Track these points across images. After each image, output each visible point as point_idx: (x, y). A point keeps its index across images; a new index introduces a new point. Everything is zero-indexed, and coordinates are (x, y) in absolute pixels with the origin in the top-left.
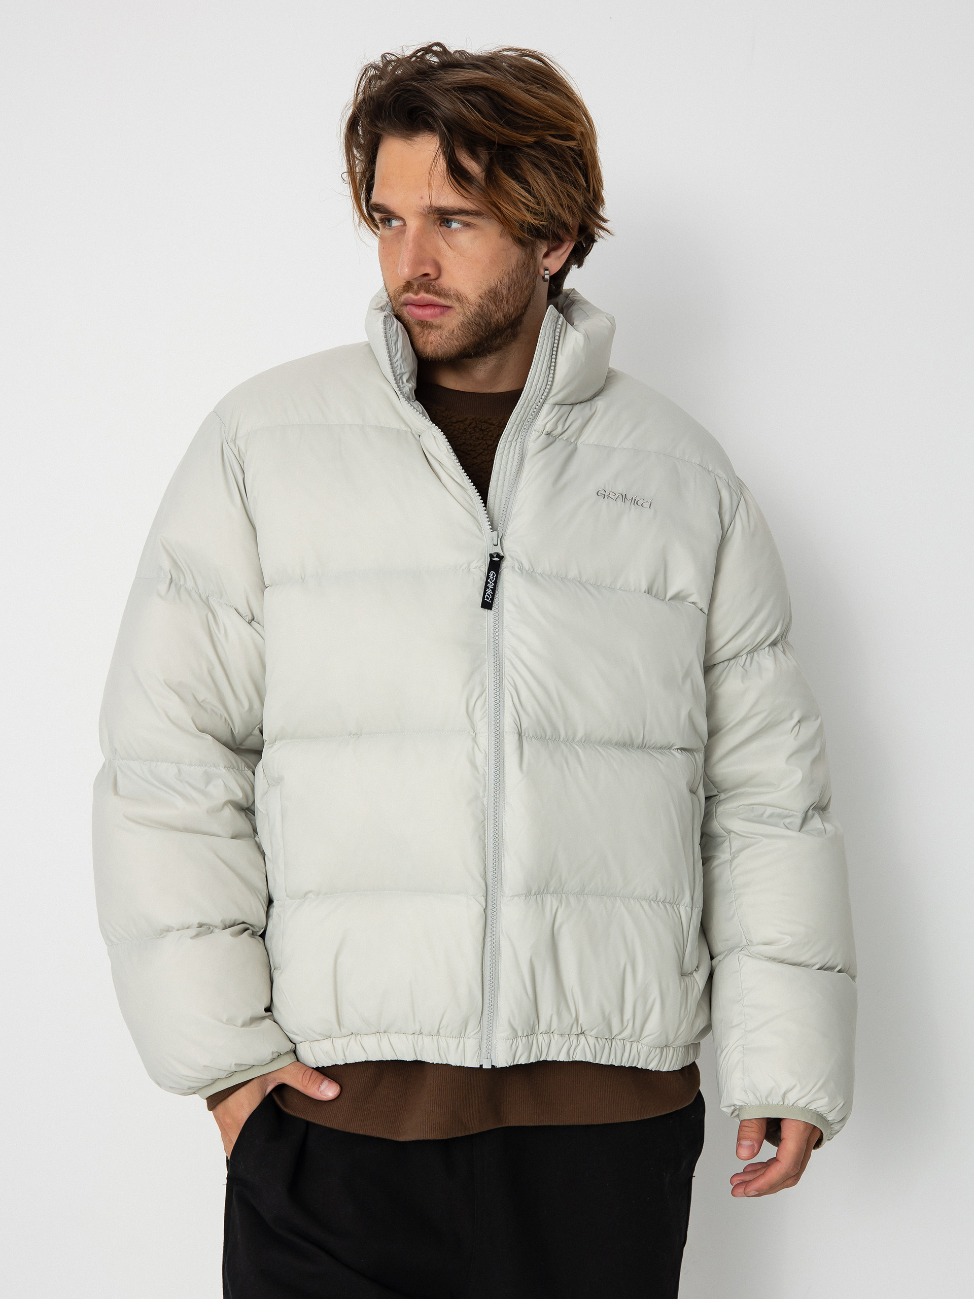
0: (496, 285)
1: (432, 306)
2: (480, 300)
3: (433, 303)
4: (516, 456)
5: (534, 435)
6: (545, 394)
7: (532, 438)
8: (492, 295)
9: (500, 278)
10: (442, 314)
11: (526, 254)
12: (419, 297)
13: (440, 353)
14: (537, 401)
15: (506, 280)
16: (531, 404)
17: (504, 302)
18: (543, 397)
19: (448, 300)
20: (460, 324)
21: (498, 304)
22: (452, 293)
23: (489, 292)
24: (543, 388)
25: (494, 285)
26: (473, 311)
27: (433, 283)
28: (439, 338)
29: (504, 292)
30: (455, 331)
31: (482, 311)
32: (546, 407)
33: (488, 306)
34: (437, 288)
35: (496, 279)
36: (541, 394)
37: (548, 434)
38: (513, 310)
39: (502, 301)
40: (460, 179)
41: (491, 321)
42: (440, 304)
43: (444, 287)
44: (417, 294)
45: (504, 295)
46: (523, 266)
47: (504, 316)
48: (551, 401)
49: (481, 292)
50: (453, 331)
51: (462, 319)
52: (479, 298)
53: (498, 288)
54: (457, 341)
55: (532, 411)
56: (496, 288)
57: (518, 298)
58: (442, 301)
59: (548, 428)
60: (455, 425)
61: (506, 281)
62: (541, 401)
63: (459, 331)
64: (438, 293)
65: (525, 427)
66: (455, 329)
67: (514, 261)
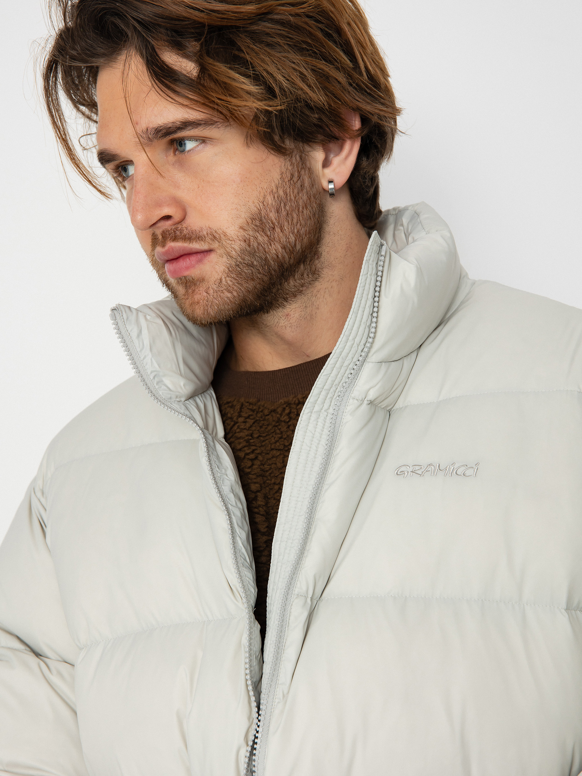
0: (259, 209)
1: (185, 256)
2: (242, 233)
3: (185, 252)
4: (326, 432)
5: (352, 404)
6: (366, 350)
7: (349, 408)
8: (258, 223)
9: (262, 199)
10: (200, 261)
11: (292, 164)
12: (166, 248)
13: (212, 313)
14: (355, 359)
15: (270, 199)
16: (346, 363)
17: (278, 230)
18: (363, 354)
19: (203, 243)
20: (227, 269)
21: (269, 233)
22: (205, 233)
23: (253, 219)
24: (363, 342)
25: (256, 209)
26: (237, 248)
27: (180, 226)
28: (205, 294)
29: (273, 215)
30: (224, 280)
31: (249, 246)
32: (368, 368)
33: (256, 238)
34: (185, 232)
35: (256, 201)
36: (360, 348)
37: (371, 403)
38: (293, 238)
39: (274, 228)
40: (172, 86)
41: (266, 257)
42: (194, 251)
43: (194, 229)
44: (163, 246)
45: (274, 221)
46: (291, 179)
47: (284, 248)
48: (374, 357)
49: (241, 221)
50: (221, 280)
51: (228, 262)
52: (241, 230)
53: (263, 213)
54: (229, 292)
55: (348, 372)
56: (260, 214)
57: (295, 221)
58: (196, 246)
59: (372, 395)
60: (269, 417)
61: (270, 202)
62: (361, 359)
63: (228, 279)
64: (188, 238)
65: (340, 393)
66: (223, 277)
67: (276, 176)
